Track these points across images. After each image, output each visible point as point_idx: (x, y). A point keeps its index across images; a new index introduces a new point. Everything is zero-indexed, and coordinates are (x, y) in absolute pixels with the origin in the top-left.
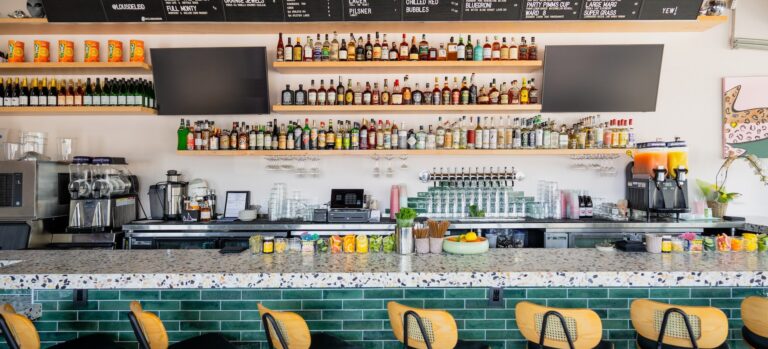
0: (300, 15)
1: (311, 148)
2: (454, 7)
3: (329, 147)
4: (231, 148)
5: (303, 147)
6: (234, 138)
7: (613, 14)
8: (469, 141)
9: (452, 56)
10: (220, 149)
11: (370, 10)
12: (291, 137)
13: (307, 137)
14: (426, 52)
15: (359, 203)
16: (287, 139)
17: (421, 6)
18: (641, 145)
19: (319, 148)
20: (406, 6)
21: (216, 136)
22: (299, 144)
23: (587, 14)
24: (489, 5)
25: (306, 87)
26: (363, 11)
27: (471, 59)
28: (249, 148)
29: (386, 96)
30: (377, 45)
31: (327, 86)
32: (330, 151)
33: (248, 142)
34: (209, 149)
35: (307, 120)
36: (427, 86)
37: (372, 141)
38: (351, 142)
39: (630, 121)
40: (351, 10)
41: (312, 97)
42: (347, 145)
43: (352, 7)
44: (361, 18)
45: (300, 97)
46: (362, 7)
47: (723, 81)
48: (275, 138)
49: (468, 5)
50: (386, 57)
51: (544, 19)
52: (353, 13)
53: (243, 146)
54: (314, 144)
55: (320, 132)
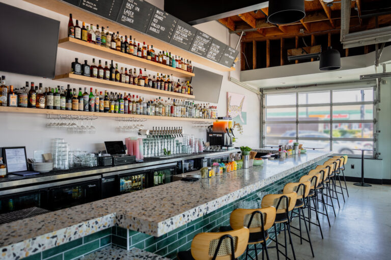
0: (91, 7)
1: (96, 110)
2: (169, 35)
3: (106, 110)
4: (30, 106)
5: (90, 110)
6: (34, 97)
7: (214, 58)
8: (172, 112)
9: (164, 62)
10: (19, 105)
11: (133, 21)
12: (82, 101)
13: (93, 102)
14: (154, 56)
15: (123, 151)
16: (79, 102)
17: (157, 29)
18: (219, 118)
19: (100, 111)
20: (151, 26)
21: (16, 93)
22: (87, 107)
23: (208, 56)
24: (182, 40)
25: (90, 63)
26: (129, 20)
27: (171, 66)
28: (47, 107)
29: (136, 80)
30: (131, 44)
31: (103, 65)
32: (107, 114)
33: (46, 102)
34: (8, 105)
35: (91, 89)
36: (154, 77)
37: (131, 109)
38: (119, 109)
39: (216, 107)
40: (123, 17)
41: (95, 71)
42: (117, 110)
43: (125, 15)
44: (127, 24)
45: (87, 70)
46: (130, 17)
47: (227, 93)
48: (70, 101)
49: (175, 36)
50: (136, 54)
51: (196, 53)
52: (124, 19)
53: (42, 105)
54: (98, 107)
55: (100, 99)
